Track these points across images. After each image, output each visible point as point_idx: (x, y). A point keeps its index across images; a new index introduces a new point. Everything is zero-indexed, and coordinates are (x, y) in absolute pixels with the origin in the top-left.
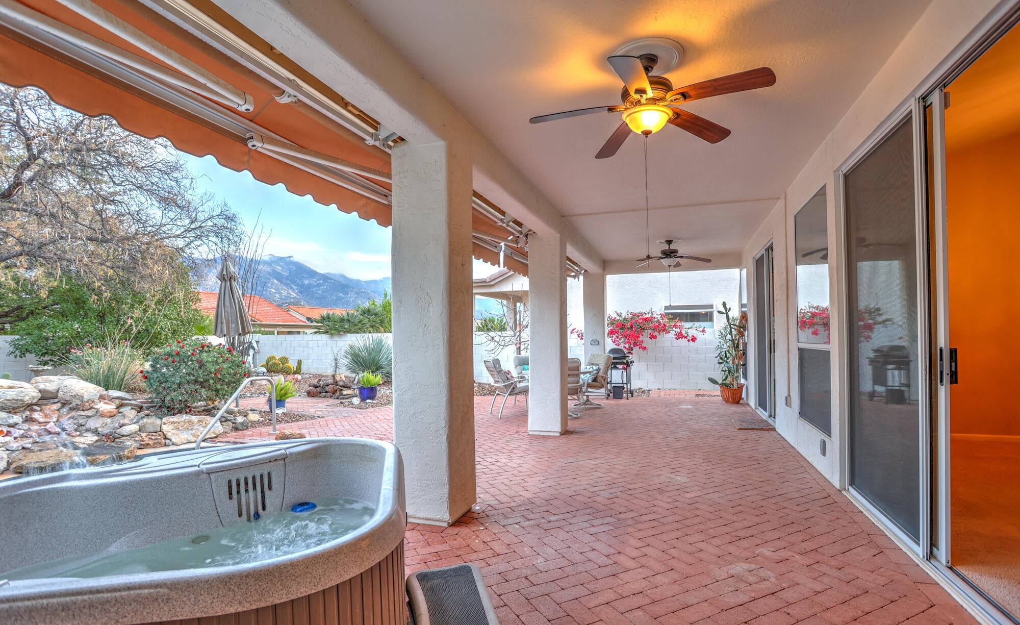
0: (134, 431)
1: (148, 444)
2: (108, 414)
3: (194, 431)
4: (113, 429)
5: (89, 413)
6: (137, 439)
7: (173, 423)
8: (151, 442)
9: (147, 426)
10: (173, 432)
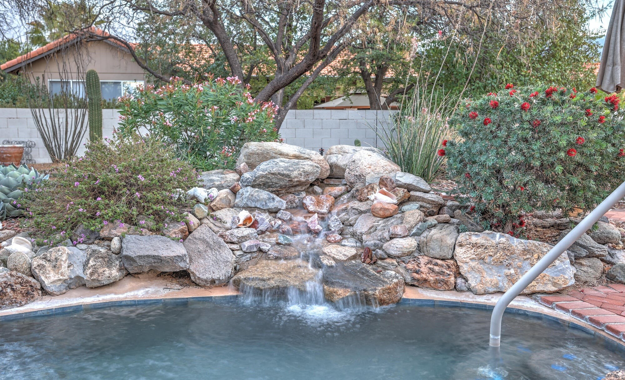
0: (406, 251)
1: (425, 280)
2: (381, 213)
3: (512, 271)
4: (380, 240)
5: (363, 206)
6: (410, 266)
7: (475, 246)
8: (432, 277)
9: (432, 244)
10: (473, 264)
